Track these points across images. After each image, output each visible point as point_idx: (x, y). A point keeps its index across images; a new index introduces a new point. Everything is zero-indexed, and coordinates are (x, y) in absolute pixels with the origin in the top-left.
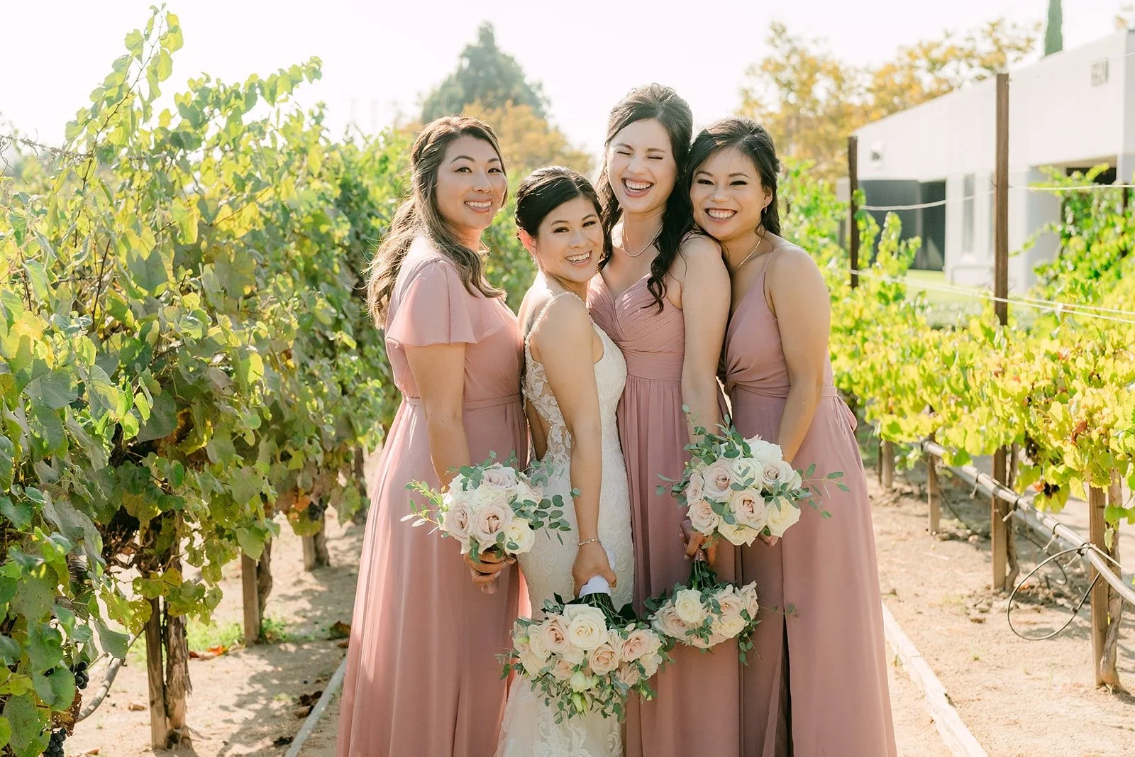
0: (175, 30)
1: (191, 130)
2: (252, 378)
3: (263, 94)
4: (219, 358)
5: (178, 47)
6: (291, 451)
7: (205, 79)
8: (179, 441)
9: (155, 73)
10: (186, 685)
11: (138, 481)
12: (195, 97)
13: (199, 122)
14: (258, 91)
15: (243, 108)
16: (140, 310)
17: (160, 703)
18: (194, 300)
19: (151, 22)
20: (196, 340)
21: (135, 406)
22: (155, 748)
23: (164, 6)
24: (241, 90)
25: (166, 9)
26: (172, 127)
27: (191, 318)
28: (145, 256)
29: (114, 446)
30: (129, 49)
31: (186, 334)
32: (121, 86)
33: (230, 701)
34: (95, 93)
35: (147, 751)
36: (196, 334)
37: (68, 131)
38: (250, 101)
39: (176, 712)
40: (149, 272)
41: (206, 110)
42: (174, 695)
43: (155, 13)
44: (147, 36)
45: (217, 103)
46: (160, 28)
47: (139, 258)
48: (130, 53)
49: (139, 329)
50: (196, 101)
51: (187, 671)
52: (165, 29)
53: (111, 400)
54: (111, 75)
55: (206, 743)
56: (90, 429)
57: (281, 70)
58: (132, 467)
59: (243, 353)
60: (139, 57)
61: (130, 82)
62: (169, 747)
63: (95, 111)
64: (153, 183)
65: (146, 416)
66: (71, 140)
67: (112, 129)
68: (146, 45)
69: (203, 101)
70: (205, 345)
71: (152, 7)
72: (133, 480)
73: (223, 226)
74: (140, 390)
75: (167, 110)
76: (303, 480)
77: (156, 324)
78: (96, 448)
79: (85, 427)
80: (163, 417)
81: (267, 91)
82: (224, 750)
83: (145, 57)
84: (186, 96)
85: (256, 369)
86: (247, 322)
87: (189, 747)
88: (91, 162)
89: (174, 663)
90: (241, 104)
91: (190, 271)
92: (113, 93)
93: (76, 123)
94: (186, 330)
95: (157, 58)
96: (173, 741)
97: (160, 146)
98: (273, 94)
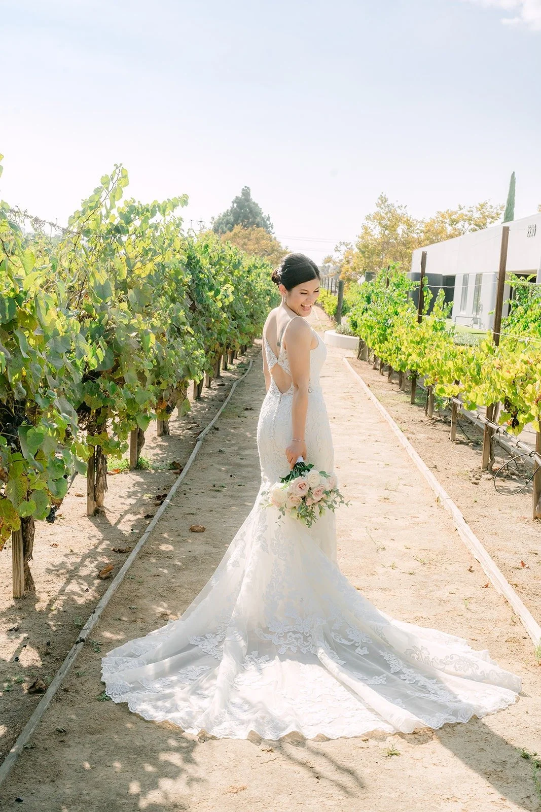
0: (125, 177)
1: (124, 225)
2: (150, 345)
3: (159, 211)
4: (134, 334)
5: (126, 185)
6: (161, 380)
7: (132, 201)
8: (113, 372)
9: (114, 197)
10: (105, 487)
11: (93, 390)
12: (127, 209)
13: (129, 221)
14: (157, 209)
15: (149, 216)
16: (99, 309)
17: (92, 495)
18: (124, 305)
19: (115, 172)
20: (125, 325)
21: (97, 355)
22: (89, 515)
23: (121, 164)
24: (149, 208)
25: (122, 166)
26: (115, 223)
27: (123, 314)
28: (102, 283)
29: (84, 372)
30: (102, 184)
31: (120, 322)
32: (97, 201)
33: (125, 494)
35: (84, 516)
36: (126, 322)
37: (70, 220)
38: (153, 214)
39: (100, 499)
40: (102, 292)
41: (132, 216)
42: (99, 491)
43: (117, 168)
44: (112, 179)
45: (138, 213)
46: (119, 175)
47: (100, 284)
48: (103, 186)
49: (98, 318)
50: (128, 211)
51: (106, 481)
52: (121, 176)
53: (85, 351)
54: (93, 196)
55: (112, 514)
56: (74, 364)
57: (168, 200)
58: (91, 383)
59: (146, 333)
60: (107, 188)
61: (101, 200)
62: (95, 515)
63: (84, 212)
64: (106, 249)
65: (101, 360)
66: (71, 225)
67: (90, 222)
68: (111, 183)
69: (131, 212)
70: (129, 328)
71: (115, 165)
72: (91, 389)
73: (137, 272)
74: (100, 347)
75: (115, 215)
76: (165, 394)
77: (107, 316)
78: (76, 373)
79: (72, 362)
80: (108, 362)
81: (162, 210)
83: (110, 188)
84: (123, 210)
85: (152, 341)
86: (148, 318)
87: (104, 516)
88: (79, 236)
89: (100, 476)
91: (123, 292)
92: (93, 204)
93: (74, 218)
94: (120, 320)
95: (115, 190)
96: (97, 513)
97: (109, 232)
98: (164, 211)
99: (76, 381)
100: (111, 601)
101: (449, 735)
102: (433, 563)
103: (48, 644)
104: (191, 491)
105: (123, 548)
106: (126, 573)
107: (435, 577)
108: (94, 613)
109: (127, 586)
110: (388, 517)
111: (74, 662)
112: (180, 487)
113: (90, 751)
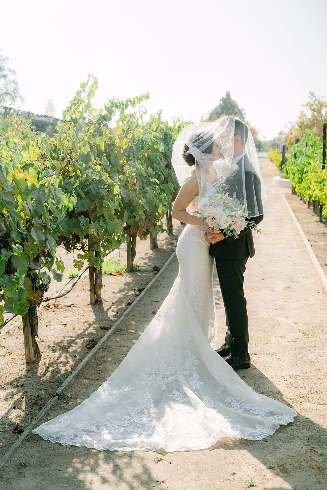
0: (96, 82)
1: (108, 115)
2: (115, 193)
3: (131, 104)
4: (106, 186)
5: (97, 88)
6: (136, 215)
7: (113, 99)
8: (93, 212)
9: (89, 95)
10: (101, 285)
11: (76, 224)
12: (110, 105)
13: (111, 112)
14: (129, 103)
15: (124, 108)
16: (83, 170)
17: (93, 290)
18: (98, 168)
19: (88, 80)
20: (97, 180)
21: (72, 201)
22: (91, 304)
23: (92, 74)
24: (124, 103)
25: (93, 75)
26: (103, 114)
27: (96, 173)
28: (86, 153)
29: (67, 213)
30: (81, 88)
31: (94, 178)
32: (78, 99)
33: (117, 290)
34: (72, 101)
35: (89, 305)
36: (98, 178)
37: (63, 114)
38: (127, 106)
39: (98, 293)
40: (86, 158)
41: (114, 109)
42: (97, 289)
43: (90, 77)
44: (87, 84)
45: (117, 107)
46: (91, 81)
47: (84, 154)
48: (81, 89)
49: (81, 176)
50: (110, 106)
51: (101, 281)
52: (93, 82)
53: (62, 199)
54: (76, 96)
55: (107, 303)
57: (136, 96)
58: (74, 220)
59: (113, 185)
60: (84, 91)
61: (82, 98)
62: (96, 304)
63: (71, 107)
64: (95, 132)
65: (75, 204)
66: (64, 116)
67: (77, 113)
68: (86, 87)
69: (112, 106)
70: (101, 182)
71: (89, 75)
72: (74, 224)
73: (117, 145)
74: (73, 196)
75: (102, 109)
76: (141, 224)
77: (85, 175)
78: (60, 214)
79: (56, 207)
80: (86, 205)
81: (132, 103)
82: (112, 305)
83: (86, 91)
84: (107, 105)
85: (116, 190)
86: (117, 175)
87: (102, 304)
88: (71, 123)
89: (98, 279)
90: (124, 107)
91: (100, 159)
92: (76, 102)
93: (65, 111)
94: (94, 177)
95: (90, 91)
96: (97, 302)
97: (99, 120)
98: (134, 103)
99: (60, 219)
100: (86, 365)
101: (296, 470)
102: (311, 334)
103: (38, 396)
104: (161, 286)
105: (107, 326)
106: (102, 344)
107: (311, 344)
108: (71, 374)
109: (100, 354)
110: (287, 300)
111: (48, 410)
112: (154, 283)
113: (38, 480)
